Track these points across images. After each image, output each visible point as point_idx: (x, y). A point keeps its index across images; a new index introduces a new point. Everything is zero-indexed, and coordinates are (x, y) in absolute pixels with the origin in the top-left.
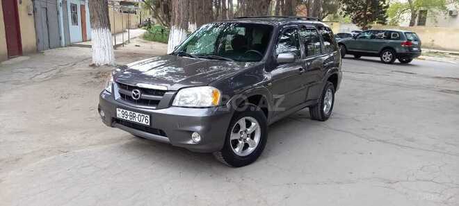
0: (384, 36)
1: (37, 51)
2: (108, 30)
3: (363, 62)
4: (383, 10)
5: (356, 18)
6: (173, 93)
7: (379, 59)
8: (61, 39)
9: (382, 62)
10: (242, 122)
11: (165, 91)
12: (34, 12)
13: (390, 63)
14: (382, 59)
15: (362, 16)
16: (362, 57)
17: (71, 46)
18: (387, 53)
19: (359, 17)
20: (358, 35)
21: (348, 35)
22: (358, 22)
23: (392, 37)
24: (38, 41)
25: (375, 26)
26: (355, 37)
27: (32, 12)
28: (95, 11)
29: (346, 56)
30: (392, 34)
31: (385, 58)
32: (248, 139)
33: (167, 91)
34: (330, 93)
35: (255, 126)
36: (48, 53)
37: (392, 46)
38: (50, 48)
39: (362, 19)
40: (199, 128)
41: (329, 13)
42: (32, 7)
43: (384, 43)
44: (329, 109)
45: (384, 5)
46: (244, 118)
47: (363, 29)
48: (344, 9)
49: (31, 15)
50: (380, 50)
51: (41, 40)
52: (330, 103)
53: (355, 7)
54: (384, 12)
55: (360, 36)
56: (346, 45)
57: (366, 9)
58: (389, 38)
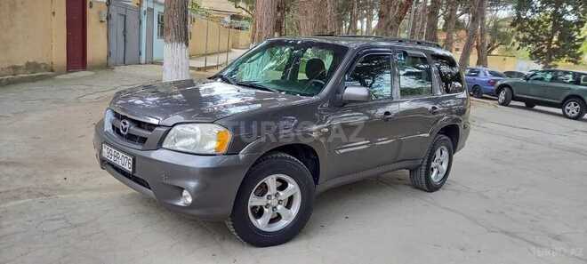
0: (571, 80)
1: (106, 66)
2: (184, 45)
3: (537, 113)
4: (577, 43)
5: (535, 53)
6: (164, 129)
7: (560, 111)
8: (140, 54)
9: (565, 116)
10: (271, 181)
11: (155, 126)
12: (107, 19)
13: (576, 118)
14: (564, 111)
15: (545, 50)
16: (537, 107)
17: (152, 63)
18: (573, 103)
19: (540, 51)
20: (532, 75)
21: (520, 75)
22: (537, 57)
23: (582, 82)
24: (109, 54)
25: (563, 65)
26: (527, 78)
27: (104, 19)
28: (170, 21)
29: (513, 103)
30: (583, 77)
31: (568, 111)
32: (279, 207)
33: (159, 126)
34: (445, 153)
35: (294, 189)
36: (120, 70)
37: (580, 94)
38: (124, 64)
39: (543, 54)
40: (193, 184)
41: (501, 44)
42: (105, 13)
43: (570, 89)
44: (441, 176)
45: (578, 37)
46: (275, 177)
47: (544, 68)
48: (518, 39)
49: (102, 21)
50: (562, 99)
51: (113, 53)
52: (444, 167)
53: (534, 36)
54: (578, 47)
55: (534, 77)
56: (513, 88)
57: (551, 40)
58: (577, 82)
